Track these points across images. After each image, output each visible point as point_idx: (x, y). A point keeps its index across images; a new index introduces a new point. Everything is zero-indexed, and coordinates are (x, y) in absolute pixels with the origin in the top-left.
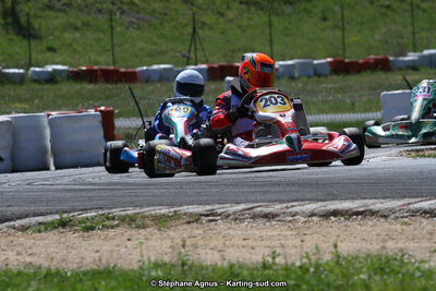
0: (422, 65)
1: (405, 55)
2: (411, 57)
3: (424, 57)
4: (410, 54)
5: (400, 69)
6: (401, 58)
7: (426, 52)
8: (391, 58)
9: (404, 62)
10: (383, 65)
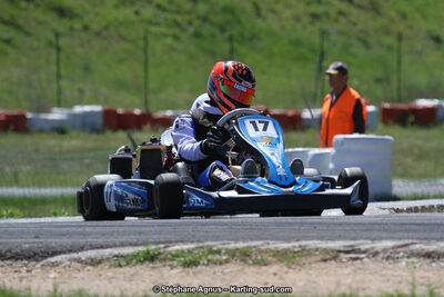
0: (74, 127)
1: (48, 112)
2: (57, 115)
3: (76, 115)
4: (55, 110)
5: (41, 131)
6: (44, 116)
7: (78, 109)
8: (29, 115)
9: (47, 121)
10: (17, 124)
